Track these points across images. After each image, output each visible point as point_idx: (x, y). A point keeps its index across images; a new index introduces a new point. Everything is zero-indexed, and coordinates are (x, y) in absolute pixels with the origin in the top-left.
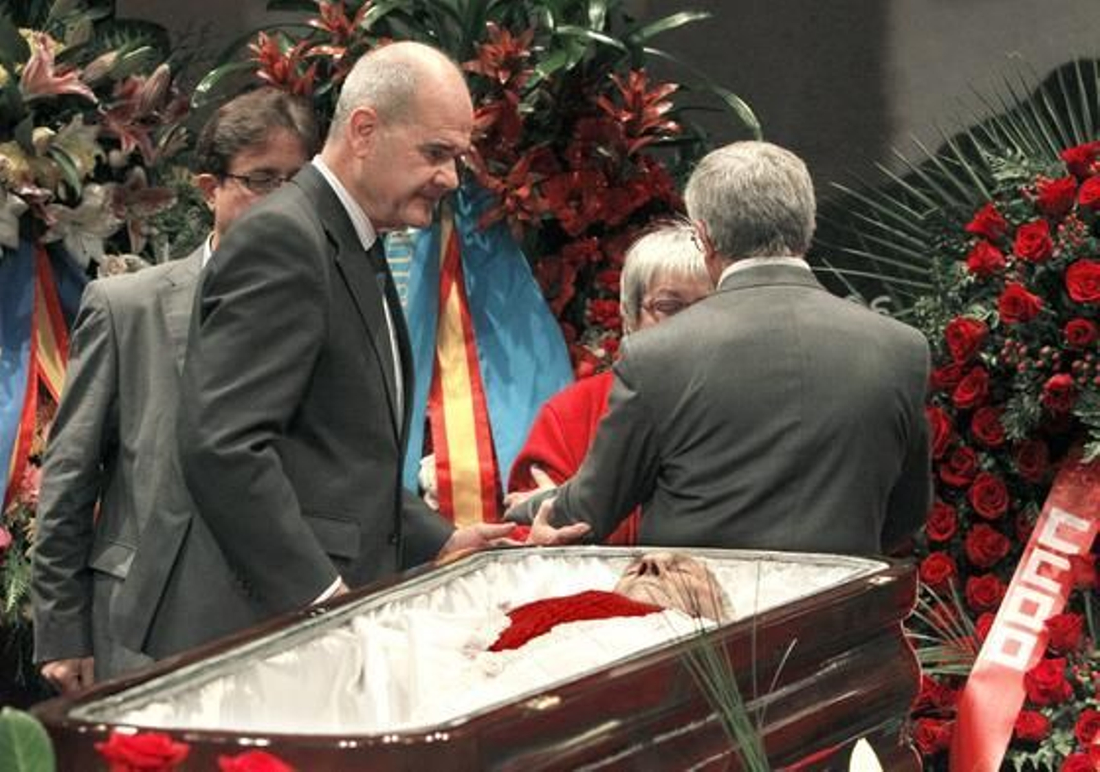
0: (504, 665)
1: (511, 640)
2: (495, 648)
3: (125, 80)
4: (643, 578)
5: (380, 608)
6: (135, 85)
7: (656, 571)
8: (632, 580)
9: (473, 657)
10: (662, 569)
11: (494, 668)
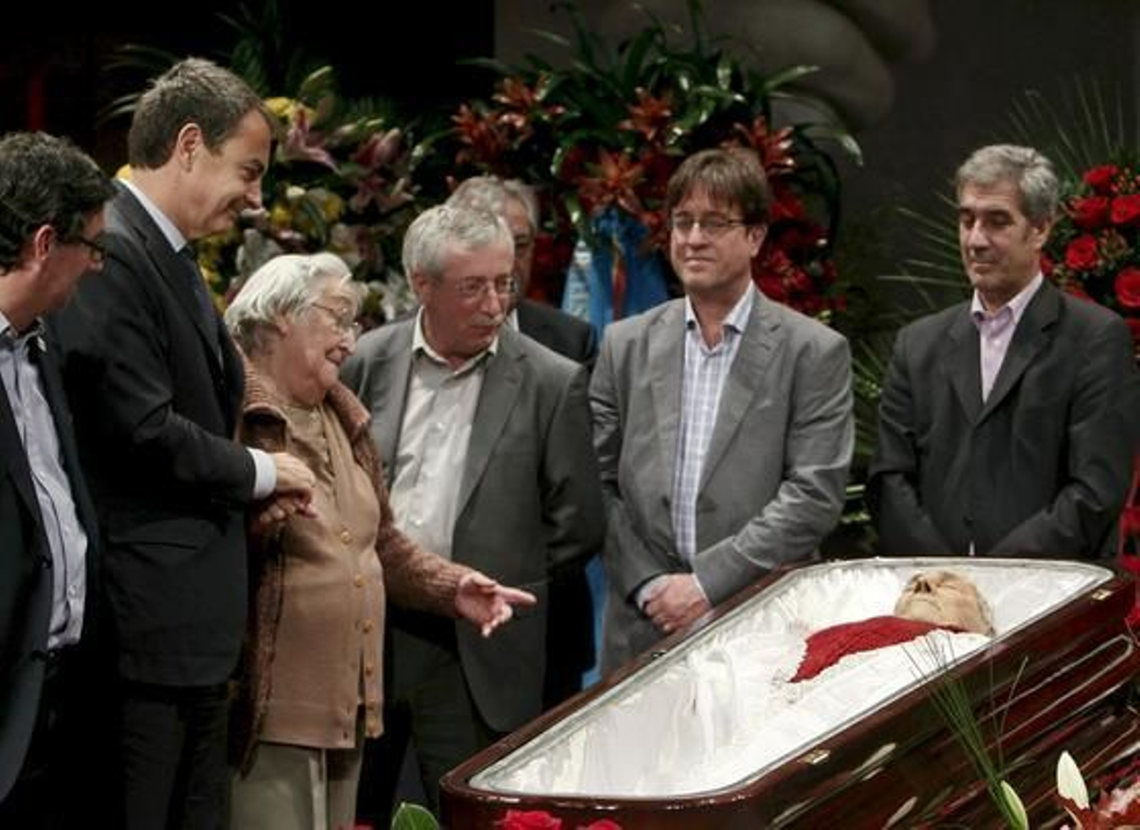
0: (802, 693)
1: (808, 671)
2: (793, 680)
3: (366, 141)
4: (919, 595)
5: (711, 640)
6: (376, 142)
7: (928, 589)
8: (910, 597)
9: (780, 687)
10: (933, 586)
11: (794, 696)
